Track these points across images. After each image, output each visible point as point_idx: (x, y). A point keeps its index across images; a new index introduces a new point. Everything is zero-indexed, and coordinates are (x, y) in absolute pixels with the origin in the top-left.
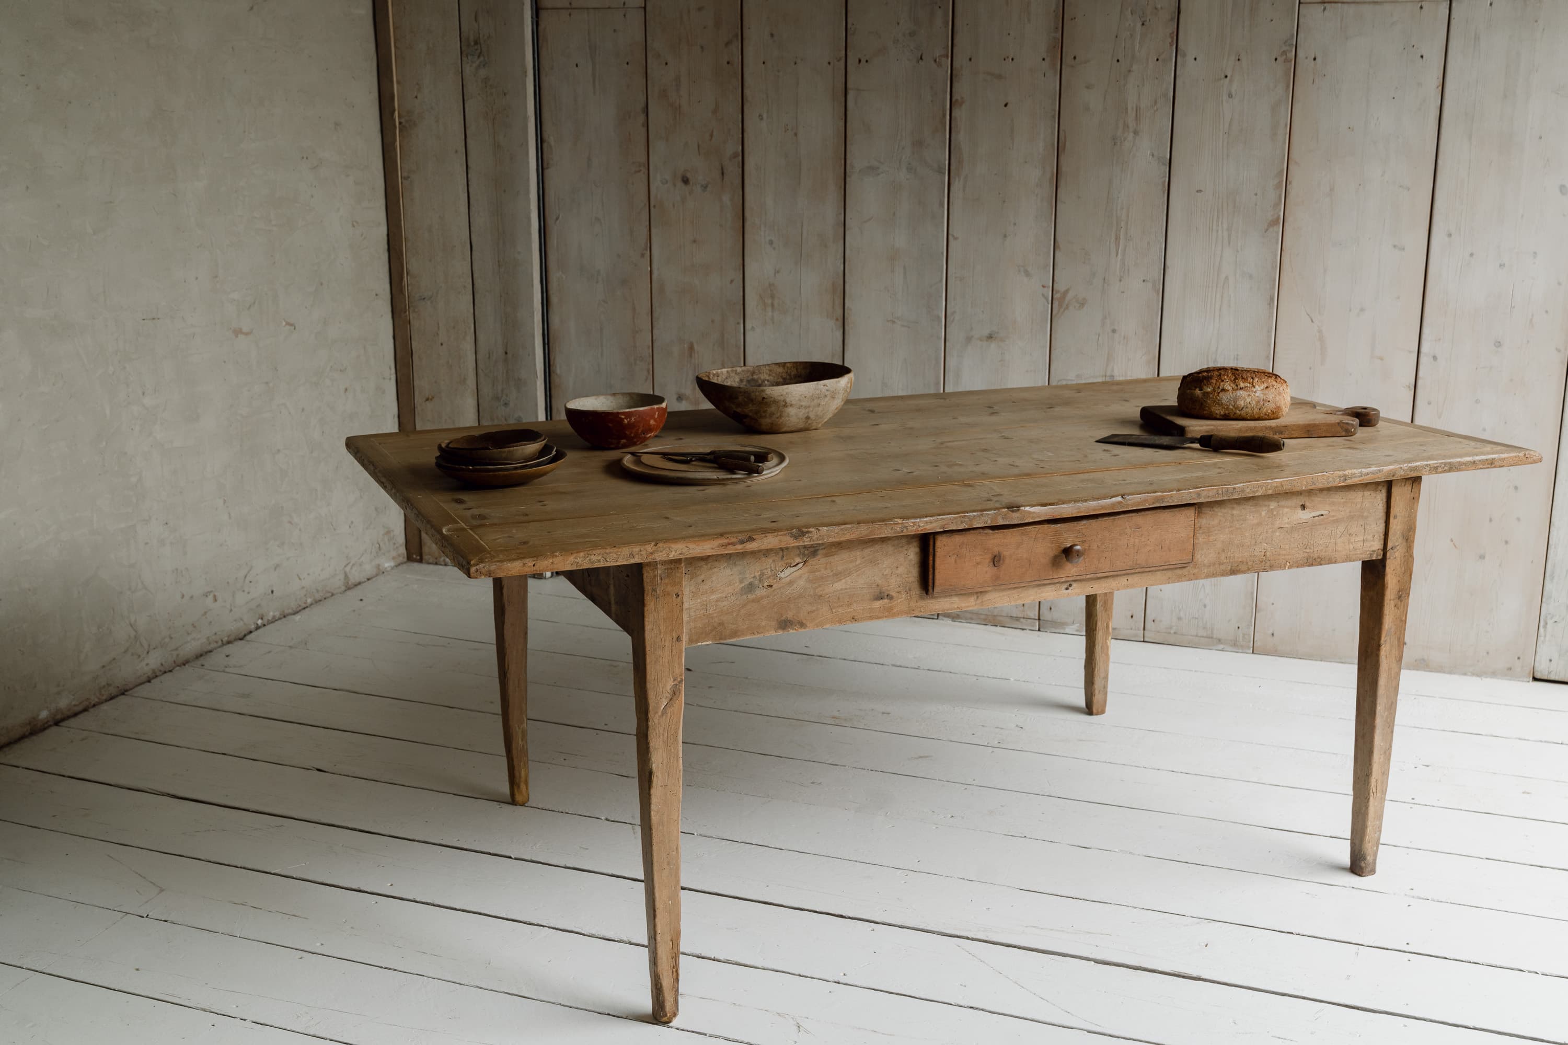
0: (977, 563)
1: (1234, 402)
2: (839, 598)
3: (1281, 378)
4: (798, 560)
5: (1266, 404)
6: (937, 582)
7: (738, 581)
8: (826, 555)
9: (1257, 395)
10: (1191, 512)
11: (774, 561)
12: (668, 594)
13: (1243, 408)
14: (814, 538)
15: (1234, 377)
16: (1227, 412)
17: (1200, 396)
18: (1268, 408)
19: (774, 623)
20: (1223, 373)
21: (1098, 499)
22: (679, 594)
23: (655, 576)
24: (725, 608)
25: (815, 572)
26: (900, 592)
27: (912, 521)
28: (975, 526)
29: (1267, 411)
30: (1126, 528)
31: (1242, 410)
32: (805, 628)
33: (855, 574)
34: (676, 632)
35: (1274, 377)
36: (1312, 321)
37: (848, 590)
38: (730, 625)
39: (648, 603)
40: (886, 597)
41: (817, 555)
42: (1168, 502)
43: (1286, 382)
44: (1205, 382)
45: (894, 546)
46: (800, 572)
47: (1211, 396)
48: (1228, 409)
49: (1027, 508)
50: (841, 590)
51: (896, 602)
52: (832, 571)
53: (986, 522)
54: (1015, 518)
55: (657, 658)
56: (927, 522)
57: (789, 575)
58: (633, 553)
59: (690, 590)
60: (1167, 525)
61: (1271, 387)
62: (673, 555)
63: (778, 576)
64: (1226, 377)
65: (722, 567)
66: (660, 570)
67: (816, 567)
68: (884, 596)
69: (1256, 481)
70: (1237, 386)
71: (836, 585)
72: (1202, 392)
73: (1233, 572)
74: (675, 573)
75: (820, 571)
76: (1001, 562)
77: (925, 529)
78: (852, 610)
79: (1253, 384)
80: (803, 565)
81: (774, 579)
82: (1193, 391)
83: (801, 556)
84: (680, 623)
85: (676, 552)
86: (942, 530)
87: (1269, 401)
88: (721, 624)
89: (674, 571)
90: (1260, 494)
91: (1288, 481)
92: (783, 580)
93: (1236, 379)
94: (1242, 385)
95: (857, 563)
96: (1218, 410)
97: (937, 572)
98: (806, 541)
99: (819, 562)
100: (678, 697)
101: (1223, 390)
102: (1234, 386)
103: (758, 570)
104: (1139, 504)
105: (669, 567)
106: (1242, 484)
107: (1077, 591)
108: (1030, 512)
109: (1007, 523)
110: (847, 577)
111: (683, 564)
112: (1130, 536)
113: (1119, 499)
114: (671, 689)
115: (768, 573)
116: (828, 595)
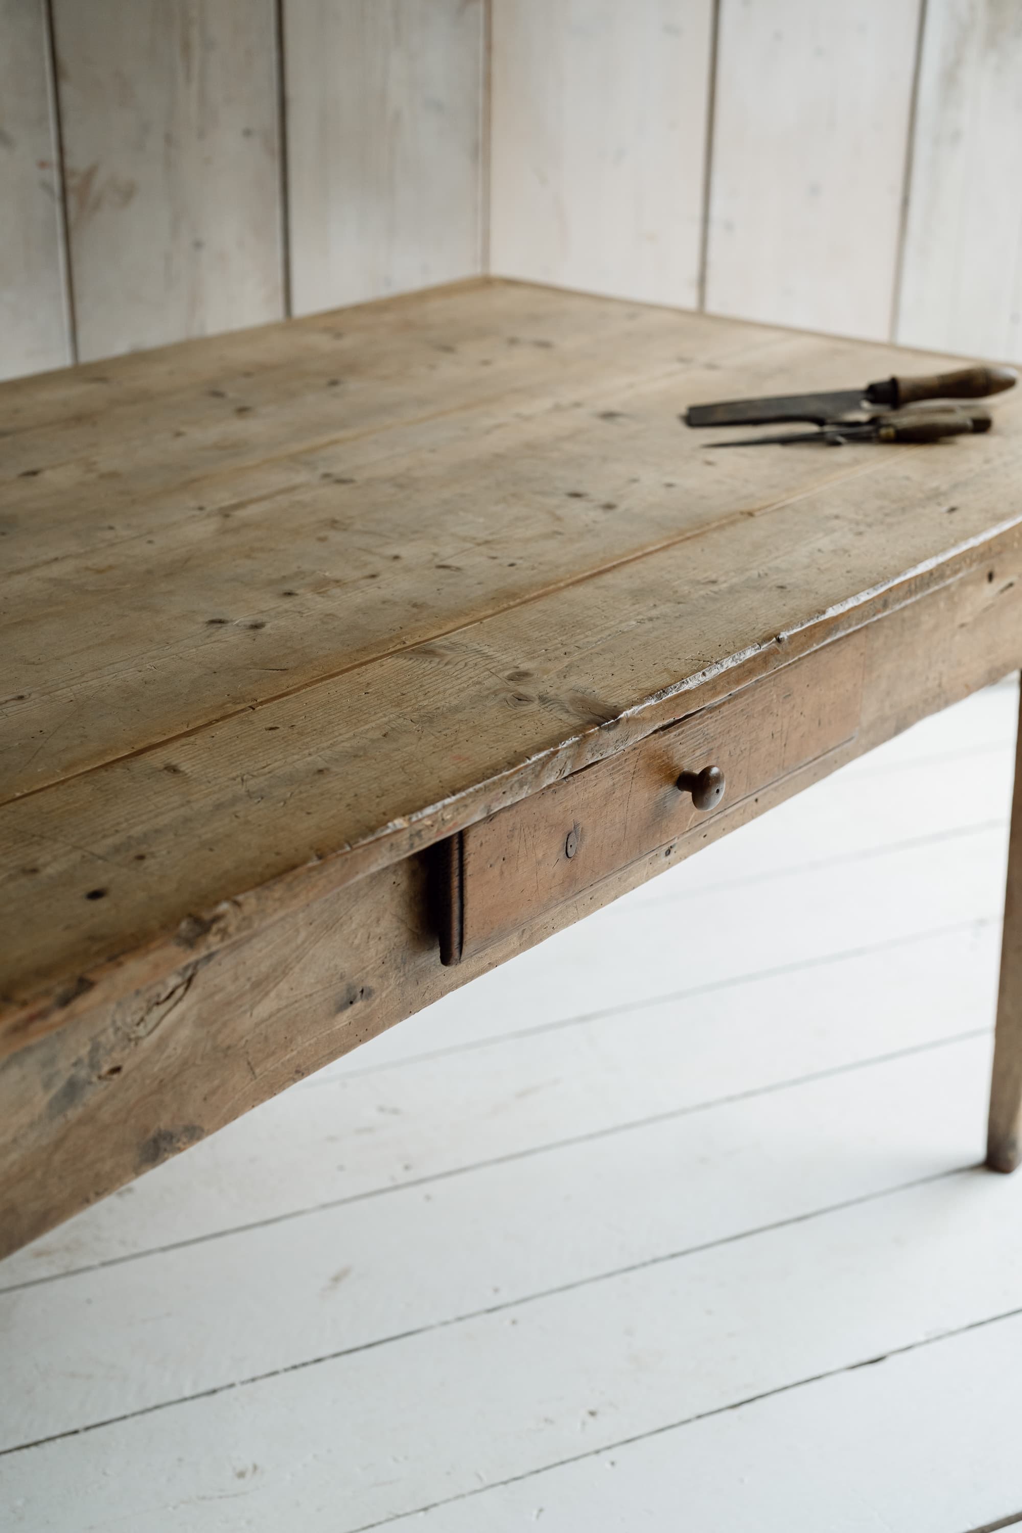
7: (39, 1088)
26: (386, 973)
32: (198, 1140)
37: (285, 1010)
40: (359, 996)
50: (270, 1015)
51: (377, 1001)
52: (249, 979)
63: (133, 1037)
68: (355, 996)
71: (259, 1007)
76: (576, 842)
80: (186, 988)
99: (220, 968)
110: (278, 982)
115: (110, 1037)
116: (243, 1042)
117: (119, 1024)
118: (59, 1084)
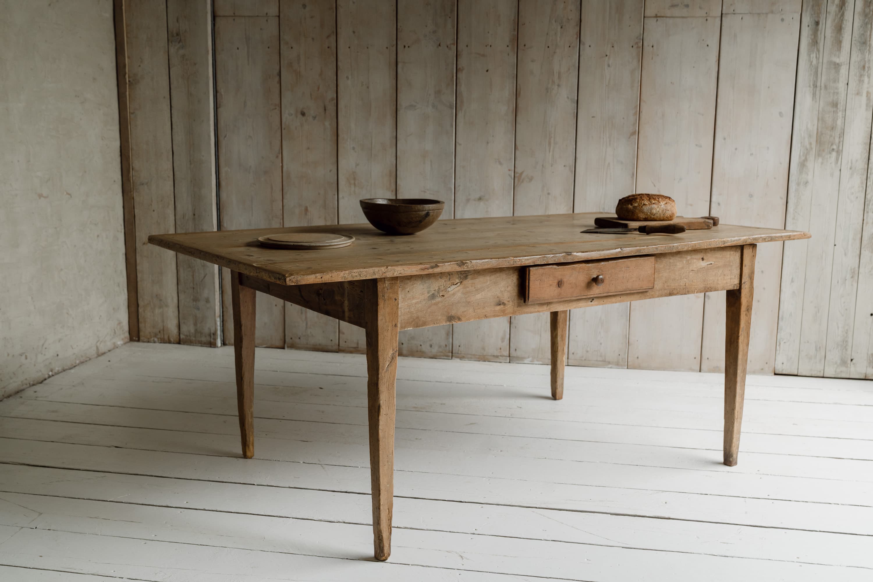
0: (551, 285)
1: (650, 211)
2: (478, 304)
3: (672, 199)
4: (457, 281)
5: (667, 212)
6: (531, 295)
7: (426, 292)
8: (472, 279)
9: (662, 207)
10: (652, 259)
11: (445, 281)
12: (391, 299)
13: (655, 214)
14: (469, 266)
15: (649, 198)
16: (646, 217)
17: (632, 208)
18: (668, 213)
19: (445, 318)
20: (642, 196)
21: (609, 249)
22: (396, 298)
23: (384, 288)
24: (420, 308)
25: (466, 288)
26: (509, 301)
27: (519, 258)
28: (549, 263)
29: (667, 216)
30: (622, 268)
31: (654, 215)
32: (461, 321)
33: (486, 290)
34: (394, 321)
35: (668, 198)
36: (655, 186)
37: (483, 300)
38: (422, 318)
39: (380, 304)
40: (502, 304)
41: (467, 278)
42: (643, 252)
43: (674, 201)
44: (634, 201)
45: (506, 274)
46: (459, 288)
47: (638, 208)
48: (647, 215)
49: (575, 254)
50: (480, 299)
51: (507, 307)
52: (475, 288)
53: (555, 261)
54: (569, 259)
55: (384, 337)
56: (526, 260)
57: (453, 290)
58: (375, 272)
59: (401, 297)
60: (641, 266)
61: (668, 203)
62: (396, 274)
63: (447, 290)
64: (644, 198)
65: (419, 284)
66: (387, 283)
67: (467, 285)
68: (501, 303)
69: (683, 243)
70: (651, 202)
71: (477, 296)
72: (632, 206)
73: (671, 294)
74: (395, 286)
75: (468, 288)
76: (562, 285)
77: (525, 263)
78: (485, 311)
79: (659, 202)
80: (460, 284)
81: (445, 292)
82: (627, 206)
83: (459, 279)
84: (397, 316)
85: (397, 272)
86: (533, 264)
87: (668, 210)
88: (418, 318)
89: (394, 285)
90: (685, 250)
91: (698, 243)
92: (450, 293)
93: (650, 199)
94: (653, 202)
95: (488, 283)
96: (642, 216)
97: (530, 289)
98: (465, 268)
99: (468, 282)
100: (395, 360)
101: (644, 204)
102: (649, 202)
103: (437, 286)
104: (628, 253)
105: (391, 282)
106: (677, 244)
107: (596, 303)
108: (576, 256)
109: (566, 261)
110: (483, 292)
111: (399, 281)
112: (624, 272)
113: (619, 250)
114: (391, 356)
115: (442, 288)
116: (473, 302)
117: (445, 286)
118: (431, 293)
